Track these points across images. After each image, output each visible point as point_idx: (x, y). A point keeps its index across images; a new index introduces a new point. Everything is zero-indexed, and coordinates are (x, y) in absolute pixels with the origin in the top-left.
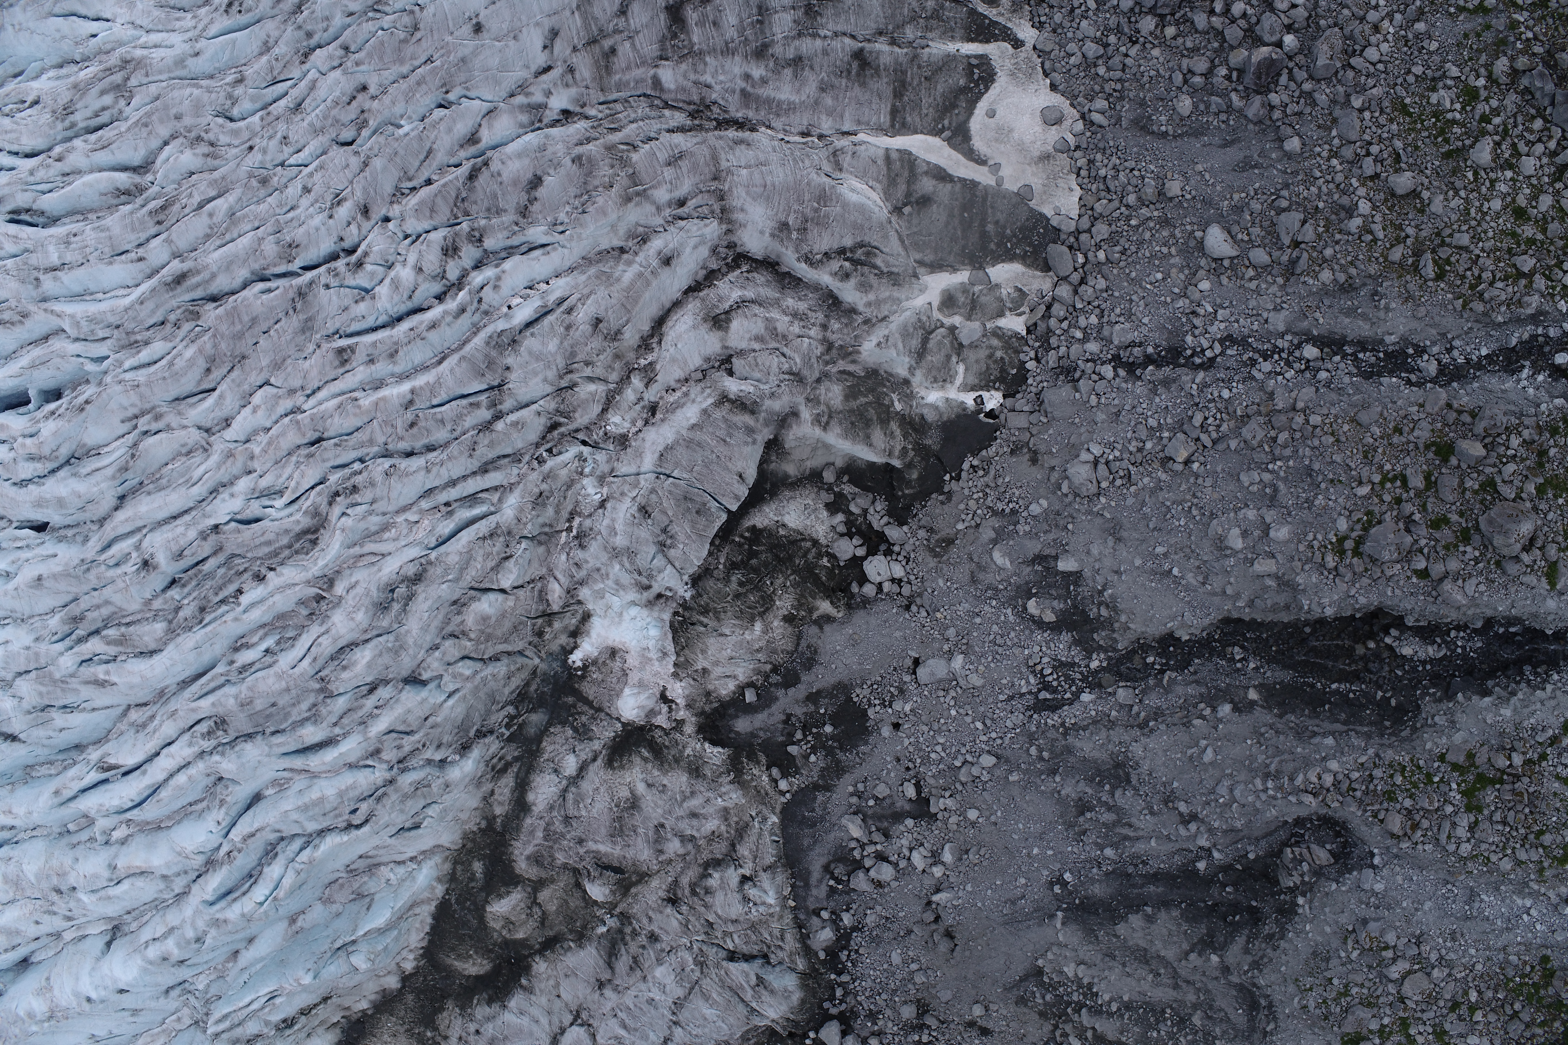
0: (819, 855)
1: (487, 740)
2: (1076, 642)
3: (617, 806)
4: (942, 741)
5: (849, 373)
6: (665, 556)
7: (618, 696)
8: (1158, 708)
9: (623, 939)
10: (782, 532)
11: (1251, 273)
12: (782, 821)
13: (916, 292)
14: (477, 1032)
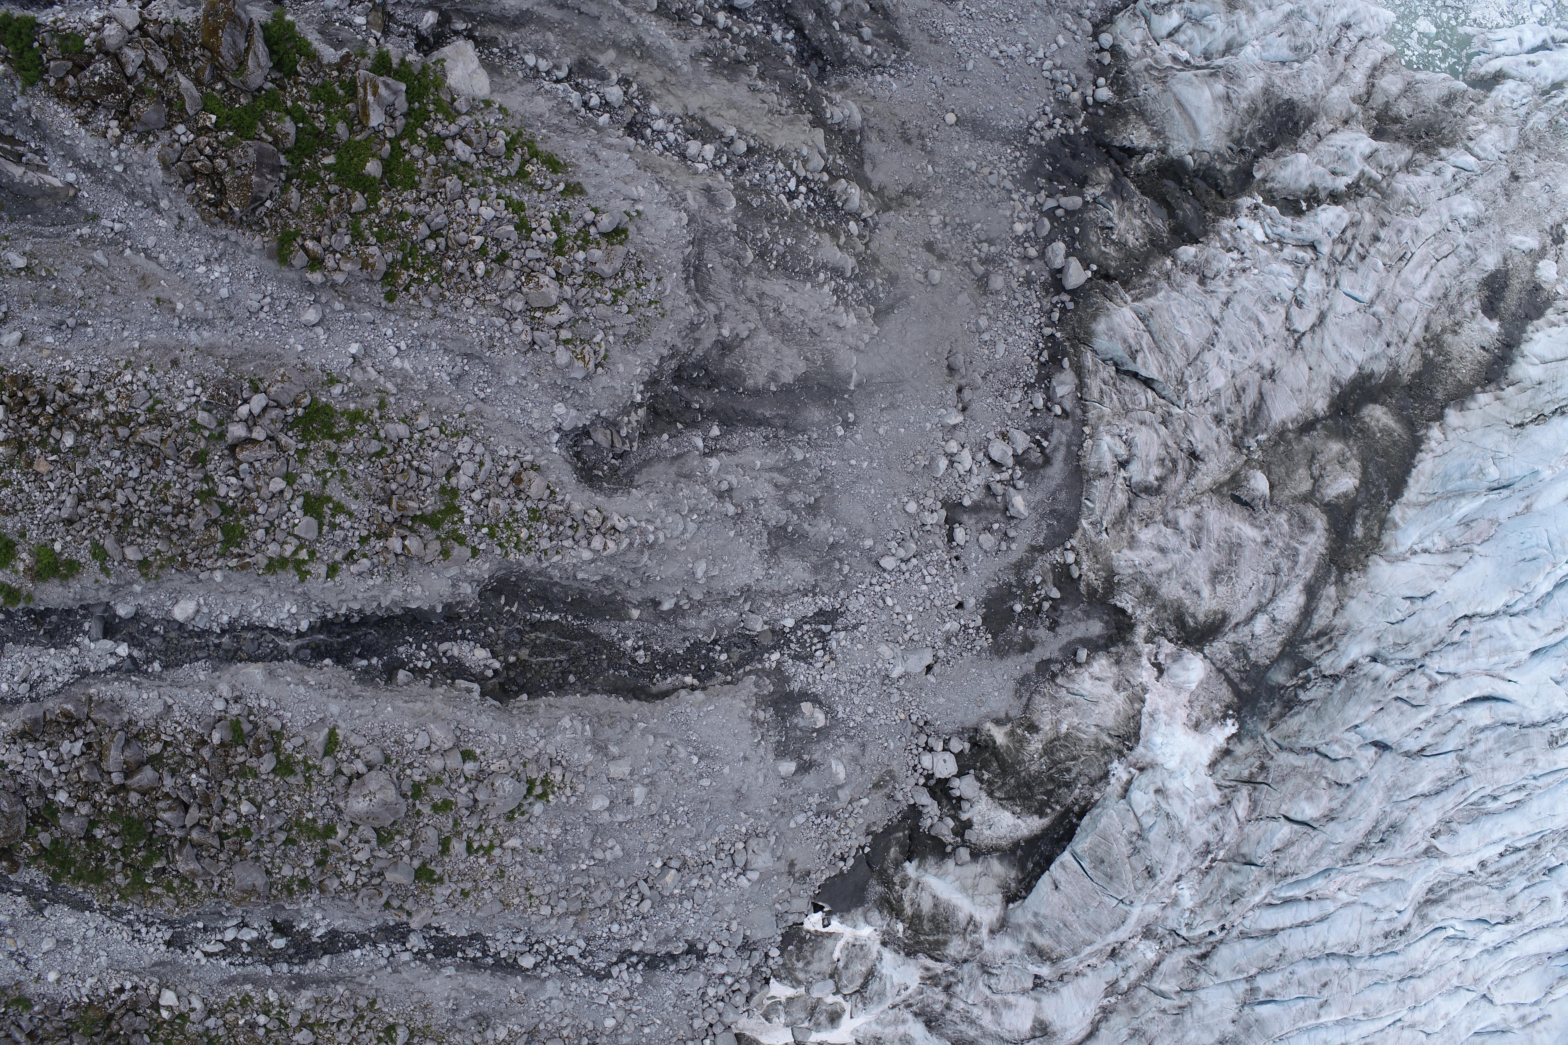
0: (1053, 478)
1: (1332, 672)
2: (787, 680)
3: (1231, 578)
4: (924, 587)
5: (932, 958)
6: (1141, 825)
7: (1201, 682)
8: (726, 607)
9: (1245, 423)
10: (1018, 809)
11: (565, 1033)
12: (1078, 519)
13: (862, 1030)
14: (1388, 345)
